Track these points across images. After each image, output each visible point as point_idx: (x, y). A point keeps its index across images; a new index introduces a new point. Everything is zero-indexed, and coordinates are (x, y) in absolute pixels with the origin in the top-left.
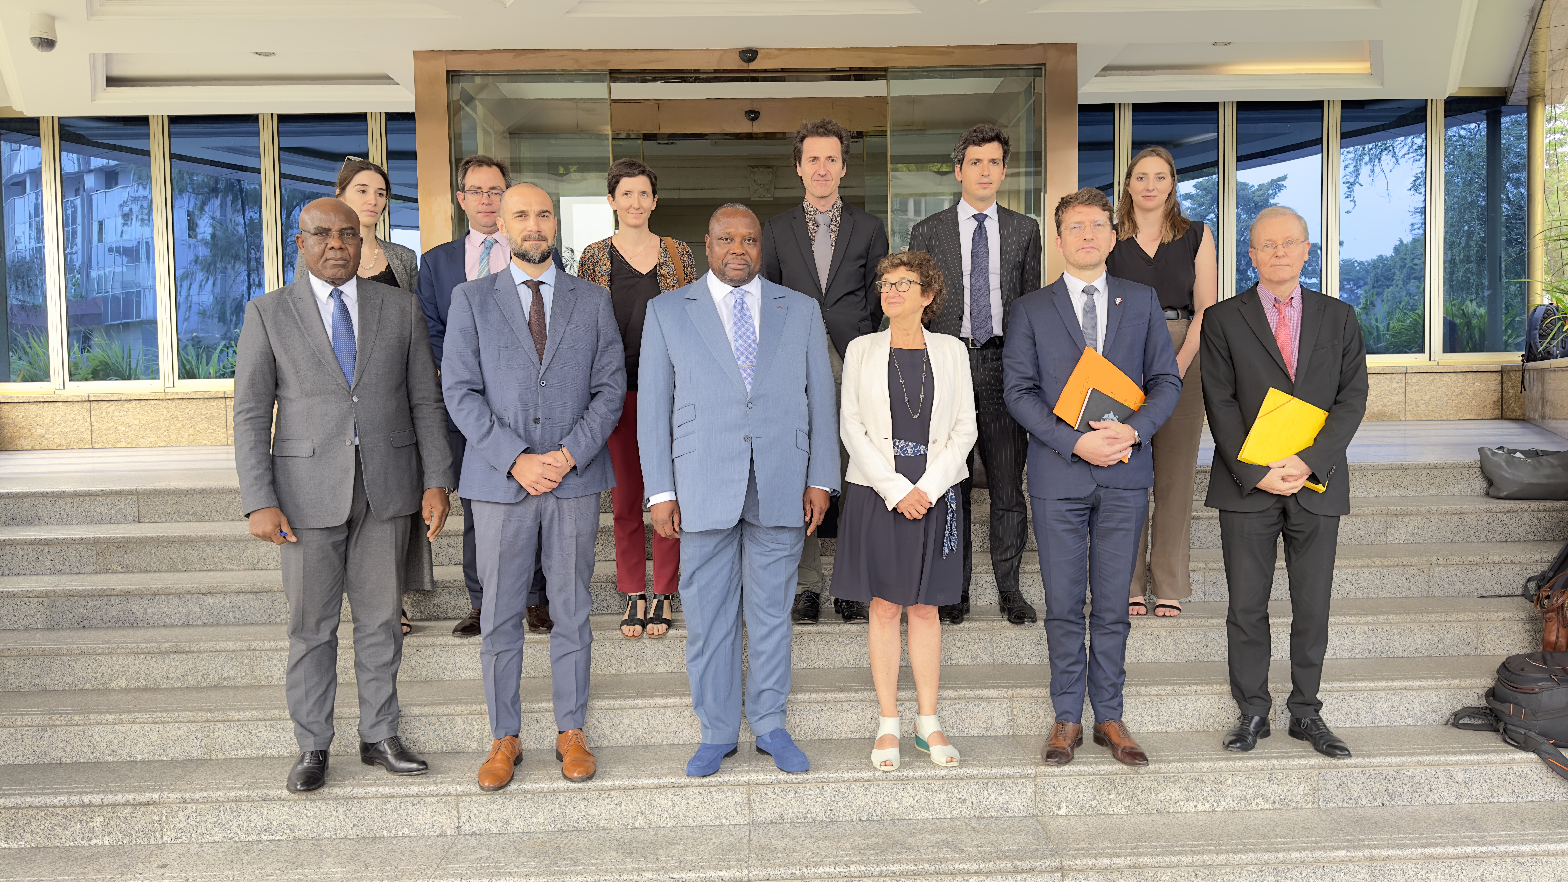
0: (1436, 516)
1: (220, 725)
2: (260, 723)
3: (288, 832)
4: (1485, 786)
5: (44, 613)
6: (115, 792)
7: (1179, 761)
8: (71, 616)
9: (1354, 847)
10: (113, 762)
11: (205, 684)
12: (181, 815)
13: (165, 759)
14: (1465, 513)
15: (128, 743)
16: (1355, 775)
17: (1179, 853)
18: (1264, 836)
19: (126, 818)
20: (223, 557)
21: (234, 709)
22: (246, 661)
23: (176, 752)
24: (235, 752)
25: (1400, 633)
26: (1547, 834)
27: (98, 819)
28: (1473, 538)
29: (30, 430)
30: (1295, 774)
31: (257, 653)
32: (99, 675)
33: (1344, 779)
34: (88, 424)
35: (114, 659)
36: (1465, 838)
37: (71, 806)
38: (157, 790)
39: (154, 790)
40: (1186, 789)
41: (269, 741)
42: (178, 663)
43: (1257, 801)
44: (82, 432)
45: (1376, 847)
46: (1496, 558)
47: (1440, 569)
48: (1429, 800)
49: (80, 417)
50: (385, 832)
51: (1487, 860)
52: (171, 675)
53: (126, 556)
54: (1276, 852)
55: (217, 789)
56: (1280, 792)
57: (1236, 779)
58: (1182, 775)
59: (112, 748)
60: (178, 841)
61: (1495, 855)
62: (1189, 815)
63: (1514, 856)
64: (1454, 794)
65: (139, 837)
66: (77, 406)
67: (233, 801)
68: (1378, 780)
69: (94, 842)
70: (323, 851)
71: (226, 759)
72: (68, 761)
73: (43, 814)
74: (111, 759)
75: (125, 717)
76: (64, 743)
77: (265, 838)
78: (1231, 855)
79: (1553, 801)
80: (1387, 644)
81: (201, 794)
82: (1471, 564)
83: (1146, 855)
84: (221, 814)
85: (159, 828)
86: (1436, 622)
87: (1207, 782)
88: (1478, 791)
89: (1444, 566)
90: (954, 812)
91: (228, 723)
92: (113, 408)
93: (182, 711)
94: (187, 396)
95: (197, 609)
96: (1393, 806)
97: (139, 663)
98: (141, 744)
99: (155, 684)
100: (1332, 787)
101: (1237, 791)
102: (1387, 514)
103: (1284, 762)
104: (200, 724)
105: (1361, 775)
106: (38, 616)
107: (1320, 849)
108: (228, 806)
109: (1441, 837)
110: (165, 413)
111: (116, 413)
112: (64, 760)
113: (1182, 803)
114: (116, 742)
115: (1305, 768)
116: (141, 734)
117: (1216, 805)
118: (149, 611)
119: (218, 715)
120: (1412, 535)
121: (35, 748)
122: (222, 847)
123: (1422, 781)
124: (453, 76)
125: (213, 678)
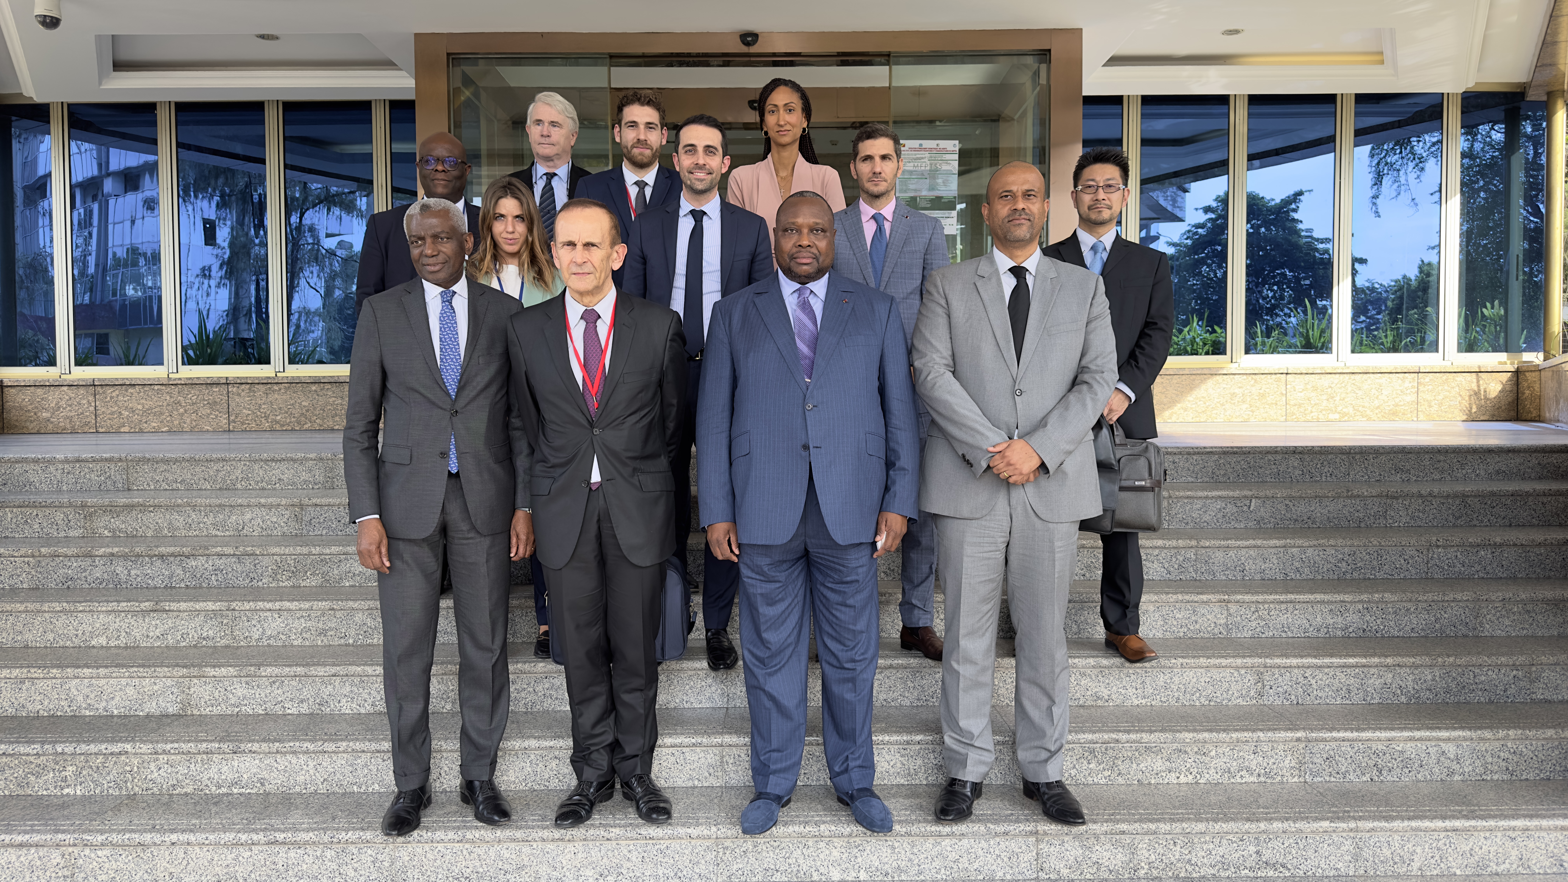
0: (1438, 499)
1: (195, 681)
2: (235, 679)
3: (259, 785)
4: (1478, 763)
5: (29, 573)
6: (88, 742)
7: (1161, 731)
8: (56, 576)
9: (1338, 818)
10: (90, 716)
11: (184, 644)
12: (153, 766)
13: (141, 714)
14: (1468, 496)
15: (105, 697)
16: (1343, 749)
17: (1158, 820)
18: (1247, 806)
19: (98, 768)
20: (209, 523)
21: (210, 666)
22: (225, 621)
23: (151, 707)
24: (211, 708)
25: (1395, 612)
26: (1540, 810)
27: (70, 768)
28: (1475, 522)
29: (35, 414)
30: (1281, 747)
31: (237, 613)
32: (80, 632)
33: (1332, 753)
34: (92, 409)
35: (95, 616)
36: (1453, 811)
37: (44, 755)
38: (130, 741)
39: (127, 741)
40: (1168, 760)
41: (244, 698)
42: (158, 622)
43: (1242, 773)
44: (87, 416)
45: (1361, 818)
46: (1498, 540)
47: (1440, 550)
48: (1419, 776)
49: (85, 402)
50: (355, 787)
51: (1476, 834)
52: (151, 634)
53: (112, 520)
54: (1257, 821)
55: (189, 741)
56: (1265, 764)
57: (1220, 750)
58: (1164, 746)
59: (89, 702)
60: (149, 792)
61: (1484, 829)
62: (1171, 786)
63: (1505, 830)
64: (1445, 770)
65: (110, 787)
66: (82, 391)
67: (204, 753)
68: (1366, 754)
69: (66, 791)
70: (292, 803)
71: (200, 715)
72: (46, 714)
73: (17, 762)
74: (88, 713)
75: (102, 671)
76: (42, 696)
77: (235, 791)
78: (1211, 823)
79: (1549, 779)
80: (1382, 623)
81: (172, 745)
82: (1471, 545)
83: (1123, 821)
84: (192, 766)
85: (131, 779)
86: (1433, 601)
87: (1190, 753)
88: (1470, 768)
89: (1444, 547)
90: (930, 778)
91: (204, 679)
92: (117, 392)
93: (158, 666)
94: (190, 382)
95: (179, 571)
96: (1382, 781)
97: (120, 622)
98: (118, 698)
99: (135, 642)
100: (1319, 761)
101: (1220, 763)
102: (1387, 496)
103: (1270, 734)
104: (176, 680)
105: (1349, 749)
106: (24, 575)
107: (1302, 819)
108: (199, 758)
109: (1429, 811)
110: (168, 398)
111: (120, 398)
112: (41, 712)
113: (1164, 775)
114: (92, 696)
115: (1291, 741)
116: (118, 689)
117: (1199, 777)
118: (133, 572)
119: (195, 671)
120: (1412, 518)
121: (13, 700)
122: (192, 798)
123: (1413, 756)
124: (453, 59)
125: (193, 637)
